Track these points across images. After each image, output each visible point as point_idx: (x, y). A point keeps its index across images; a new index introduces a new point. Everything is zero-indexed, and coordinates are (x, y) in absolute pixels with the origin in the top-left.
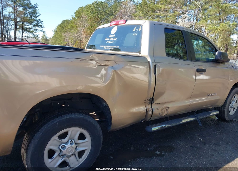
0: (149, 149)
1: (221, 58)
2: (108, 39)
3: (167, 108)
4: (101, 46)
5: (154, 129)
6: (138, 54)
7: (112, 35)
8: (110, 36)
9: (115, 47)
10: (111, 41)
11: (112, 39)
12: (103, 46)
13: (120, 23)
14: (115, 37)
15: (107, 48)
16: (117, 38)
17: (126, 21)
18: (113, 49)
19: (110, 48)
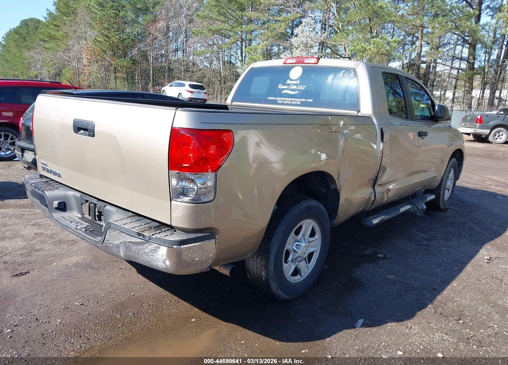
0: (365, 253)
1: (442, 115)
2: (286, 87)
3: (388, 191)
4: (269, 98)
5: (375, 221)
6: (354, 113)
7: (291, 80)
8: (289, 82)
9: (303, 100)
10: (294, 90)
11: (295, 87)
12: (274, 98)
13: (306, 61)
14: (300, 84)
15: (285, 102)
16: (305, 86)
17: (318, 59)
18: (299, 103)
19: (291, 101)
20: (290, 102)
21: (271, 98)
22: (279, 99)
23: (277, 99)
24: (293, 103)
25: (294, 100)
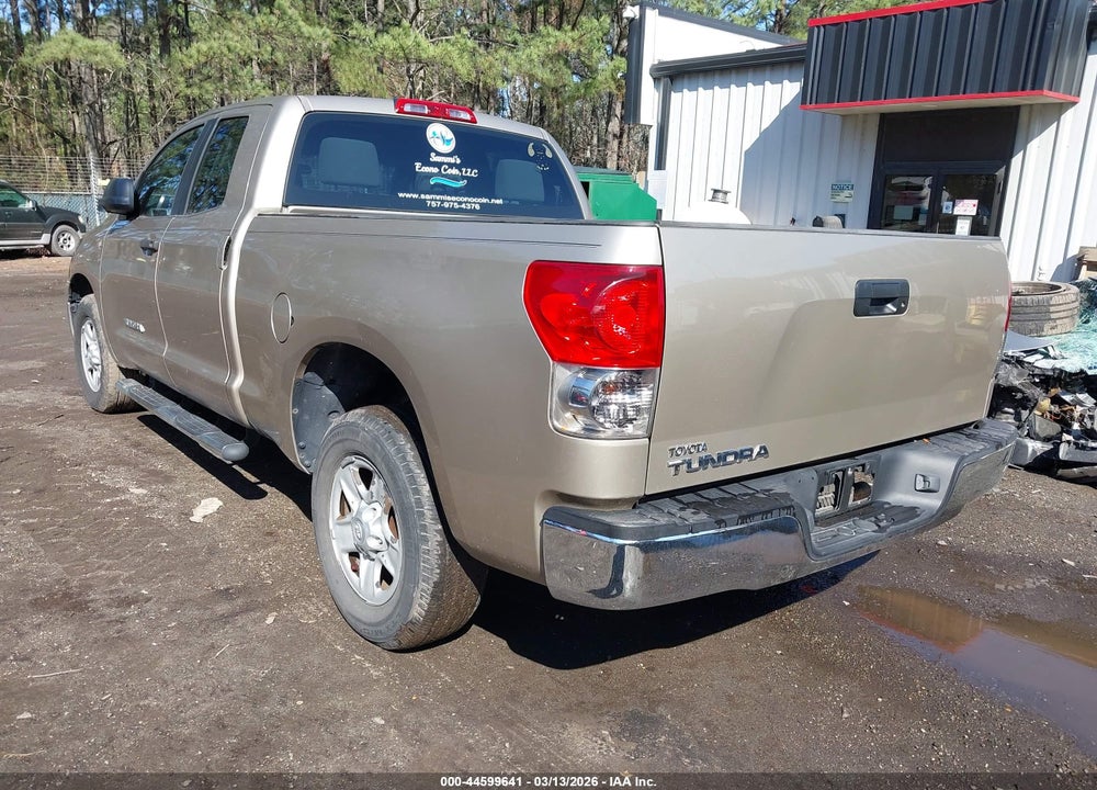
2: (434, 170)
8: (435, 157)
10: (455, 178)
11: (455, 171)
12: (415, 196)
14: (463, 165)
15: (446, 206)
18: (477, 207)
19: (460, 203)
20: (456, 206)
21: (408, 196)
22: (428, 197)
23: (423, 196)
24: (463, 206)
25: (465, 199)
